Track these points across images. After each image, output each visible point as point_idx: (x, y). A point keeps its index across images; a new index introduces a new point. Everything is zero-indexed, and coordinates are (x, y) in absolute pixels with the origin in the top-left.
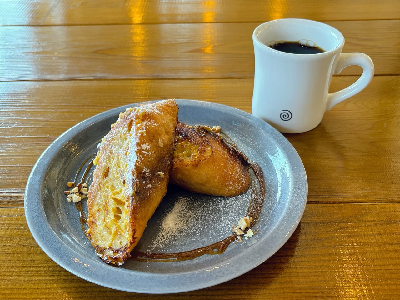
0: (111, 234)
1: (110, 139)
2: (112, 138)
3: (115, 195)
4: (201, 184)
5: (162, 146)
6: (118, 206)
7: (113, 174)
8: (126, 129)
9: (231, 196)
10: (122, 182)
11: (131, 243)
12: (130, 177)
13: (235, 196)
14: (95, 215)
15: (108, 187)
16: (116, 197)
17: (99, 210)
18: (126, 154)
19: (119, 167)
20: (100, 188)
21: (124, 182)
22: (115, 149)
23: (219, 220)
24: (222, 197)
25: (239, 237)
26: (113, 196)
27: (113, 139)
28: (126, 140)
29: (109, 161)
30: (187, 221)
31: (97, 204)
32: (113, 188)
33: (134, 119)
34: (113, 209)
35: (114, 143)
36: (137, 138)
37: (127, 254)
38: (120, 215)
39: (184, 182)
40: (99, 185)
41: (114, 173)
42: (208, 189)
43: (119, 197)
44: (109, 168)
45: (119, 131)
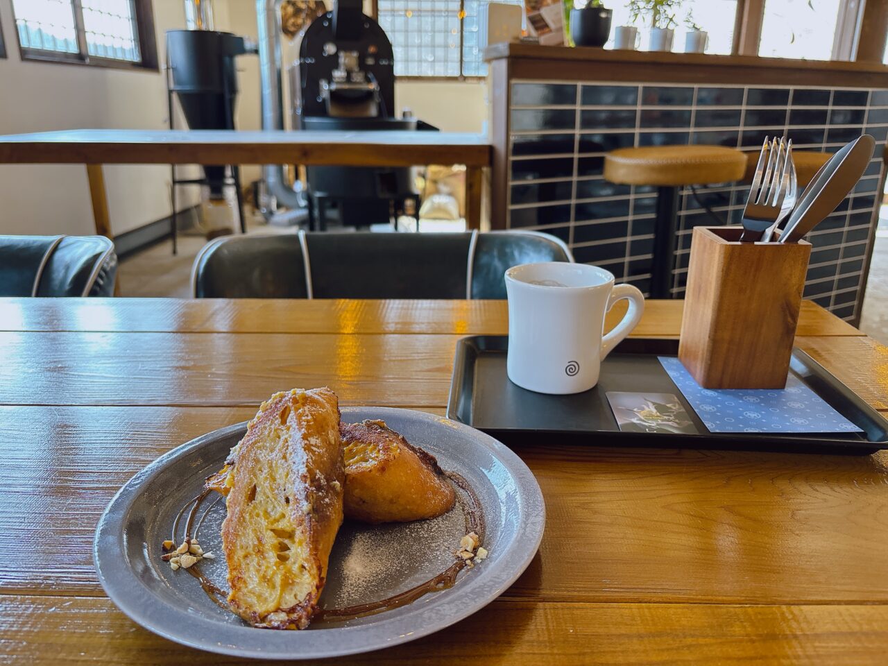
0: (274, 587)
1: (250, 442)
2: (253, 440)
3: (272, 524)
4: (391, 502)
5: (333, 442)
6: (281, 540)
7: (265, 494)
8: (278, 421)
9: (435, 516)
10: (283, 501)
11: (318, 587)
12: (297, 488)
13: (441, 514)
14: (240, 566)
15: (258, 515)
16: (275, 526)
17: (246, 557)
18: (284, 457)
19: (274, 480)
20: (244, 521)
21: (287, 500)
22: (263, 456)
23: (429, 548)
24: (422, 520)
25: (468, 562)
26: (270, 527)
27: (256, 442)
28: (279, 437)
29: (255, 475)
30: (381, 560)
31: (242, 547)
32: (267, 513)
33: (290, 404)
34: (274, 547)
35: (258, 448)
36: (302, 428)
37: (312, 607)
38: (287, 552)
39: (364, 502)
40: (242, 516)
41: (267, 491)
42: (400, 508)
43: (282, 525)
44: (255, 486)
45: (265, 428)
